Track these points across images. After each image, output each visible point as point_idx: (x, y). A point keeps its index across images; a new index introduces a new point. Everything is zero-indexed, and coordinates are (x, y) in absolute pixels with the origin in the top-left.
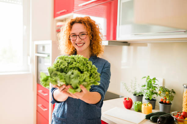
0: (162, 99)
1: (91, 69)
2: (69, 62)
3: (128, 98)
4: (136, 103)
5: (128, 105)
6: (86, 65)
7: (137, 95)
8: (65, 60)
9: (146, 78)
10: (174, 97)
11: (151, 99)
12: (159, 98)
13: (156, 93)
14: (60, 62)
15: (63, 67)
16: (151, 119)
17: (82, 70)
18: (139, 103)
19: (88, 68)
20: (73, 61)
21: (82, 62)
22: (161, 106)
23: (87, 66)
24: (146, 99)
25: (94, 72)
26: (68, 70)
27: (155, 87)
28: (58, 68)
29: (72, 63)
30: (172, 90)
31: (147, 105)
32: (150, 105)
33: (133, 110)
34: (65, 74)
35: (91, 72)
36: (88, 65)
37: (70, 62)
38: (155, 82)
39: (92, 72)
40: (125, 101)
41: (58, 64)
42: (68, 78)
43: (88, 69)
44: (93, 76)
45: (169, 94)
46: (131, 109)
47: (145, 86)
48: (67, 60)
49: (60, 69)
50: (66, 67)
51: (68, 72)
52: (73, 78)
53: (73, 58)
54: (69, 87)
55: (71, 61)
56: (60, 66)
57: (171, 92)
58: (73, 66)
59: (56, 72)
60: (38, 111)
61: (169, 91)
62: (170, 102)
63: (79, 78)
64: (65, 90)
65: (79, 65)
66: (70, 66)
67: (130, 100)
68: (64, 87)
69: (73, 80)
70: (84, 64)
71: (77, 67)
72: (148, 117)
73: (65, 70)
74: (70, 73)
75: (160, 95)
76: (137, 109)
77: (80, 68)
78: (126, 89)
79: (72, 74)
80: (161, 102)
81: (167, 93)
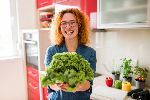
0: (138, 77)
1: (86, 67)
2: (64, 61)
3: (109, 78)
4: (117, 82)
5: (110, 83)
6: (80, 63)
7: (116, 74)
8: (60, 59)
9: (123, 60)
10: (147, 75)
11: (128, 77)
12: (135, 77)
13: (132, 72)
14: (56, 62)
15: (60, 67)
16: (132, 96)
17: (77, 69)
18: (119, 82)
19: (83, 65)
20: (68, 59)
21: (77, 61)
22: (137, 83)
23: (82, 64)
24: (123, 77)
25: (88, 70)
26: (64, 69)
27: (131, 67)
28: (55, 69)
29: (68, 62)
30: (146, 69)
31: (127, 83)
32: (129, 83)
33: (114, 87)
34: (62, 73)
35: (85, 70)
36: (82, 62)
37: (66, 61)
38: (130, 62)
39: (87, 70)
40: (107, 80)
41: (55, 65)
42: (66, 77)
43: (83, 67)
44: (88, 74)
45: (144, 72)
46: (112, 86)
47: (122, 66)
48: (63, 59)
49: (57, 69)
50: (62, 67)
51: (65, 71)
52: (70, 78)
53: (67, 56)
54: (67, 85)
55: (66, 59)
56: (57, 66)
57: (145, 71)
58: (69, 65)
59: (54, 73)
60: (29, 89)
61: (143, 71)
62: (145, 80)
63: (76, 78)
64: (63, 87)
65: (74, 64)
66: (66, 65)
67: (111, 79)
68: (62, 85)
69: (70, 80)
70: (78, 63)
71: (72, 65)
72: (129, 94)
73: (62, 69)
74: (66, 72)
75: (135, 74)
76: (118, 86)
77: (76, 67)
78: (106, 69)
79: (69, 73)
80: (137, 80)
81: (142, 72)
